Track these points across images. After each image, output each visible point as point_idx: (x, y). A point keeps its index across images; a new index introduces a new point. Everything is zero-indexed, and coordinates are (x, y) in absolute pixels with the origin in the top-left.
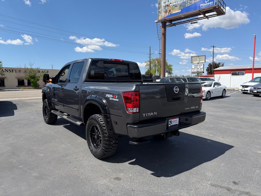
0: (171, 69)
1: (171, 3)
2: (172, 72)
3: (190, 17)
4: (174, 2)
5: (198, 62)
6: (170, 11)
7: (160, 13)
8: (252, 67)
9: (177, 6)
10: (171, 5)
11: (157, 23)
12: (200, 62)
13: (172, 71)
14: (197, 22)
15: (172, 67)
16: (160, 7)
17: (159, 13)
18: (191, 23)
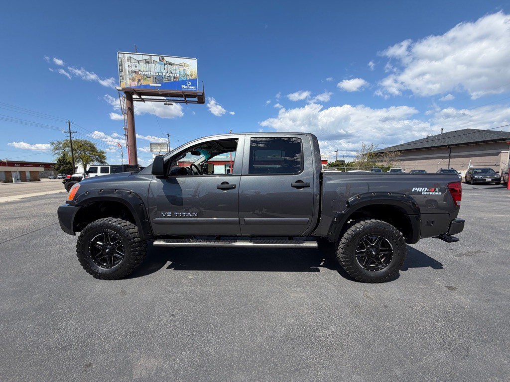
0: (104, 157)
1: (140, 71)
2: (106, 161)
3: (168, 96)
4: (145, 70)
5: (159, 151)
6: (139, 80)
7: (123, 79)
8: (230, 160)
9: (150, 78)
10: (140, 72)
11: (120, 92)
12: (162, 151)
13: (105, 159)
14: (172, 104)
15: (105, 155)
16: (122, 69)
17: (121, 78)
18: (165, 104)
